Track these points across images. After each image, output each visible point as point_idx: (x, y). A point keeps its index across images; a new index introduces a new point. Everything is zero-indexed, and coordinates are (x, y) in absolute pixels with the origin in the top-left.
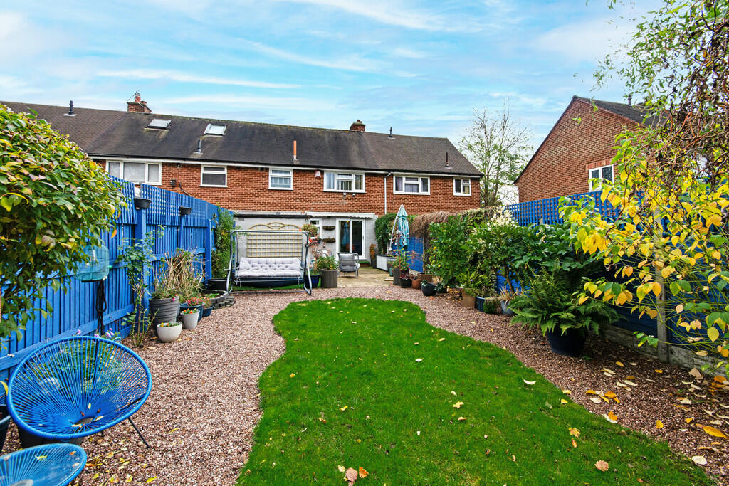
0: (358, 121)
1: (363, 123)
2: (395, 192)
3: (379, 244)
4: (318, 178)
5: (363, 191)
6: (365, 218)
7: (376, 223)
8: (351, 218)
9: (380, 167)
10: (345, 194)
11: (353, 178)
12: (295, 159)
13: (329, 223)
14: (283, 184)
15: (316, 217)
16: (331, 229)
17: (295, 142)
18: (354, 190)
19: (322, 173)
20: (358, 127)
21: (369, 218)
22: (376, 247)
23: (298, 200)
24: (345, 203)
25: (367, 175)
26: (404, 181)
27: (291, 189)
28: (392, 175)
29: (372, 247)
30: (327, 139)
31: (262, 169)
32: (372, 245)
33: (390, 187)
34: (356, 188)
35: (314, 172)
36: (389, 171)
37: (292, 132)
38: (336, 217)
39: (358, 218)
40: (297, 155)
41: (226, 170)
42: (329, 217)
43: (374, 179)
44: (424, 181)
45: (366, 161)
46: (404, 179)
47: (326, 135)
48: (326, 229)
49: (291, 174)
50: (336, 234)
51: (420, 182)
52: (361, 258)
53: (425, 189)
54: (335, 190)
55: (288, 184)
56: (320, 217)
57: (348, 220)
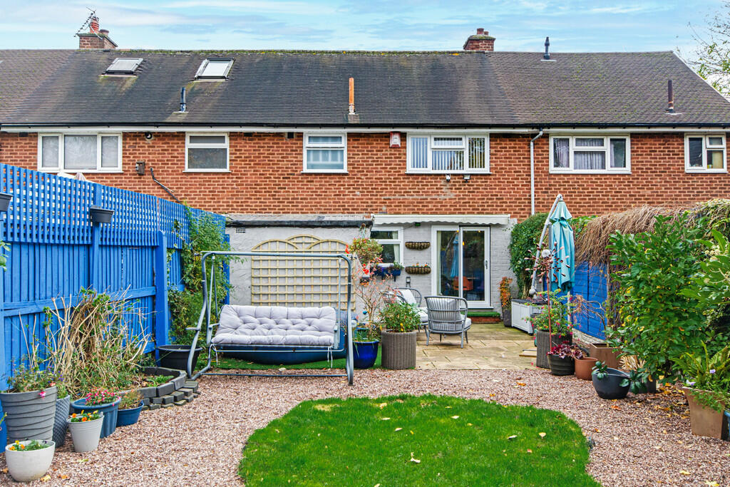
0: (480, 31)
1: (491, 35)
2: (553, 169)
3: (518, 276)
4: (395, 147)
5: (486, 170)
6: (490, 226)
7: (513, 234)
8: (461, 225)
9: (522, 121)
10: (448, 177)
11: (464, 145)
12: (352, 113)
13: (417, 236)
14: (330, 162)
15: (392, 225)
16: (423, 247)
17: (352, 80)
18: (467, 170)
19: (403, 136)
20: (479, 43)
21: (498, 225)
22: (514, 283)
23: (357, 193)
24: (448, 195)
25: (493, 136)
26: (573, 146)
27: (345, 171)
28: (546, 136)
29: (504, 284)
30: (415, 72)
31: (291, 135)
32: (505, 279)
33: (542, 160)
34: (472, 165)
35: (388, 136)
36: (540, 126)
37: (350, 62)
38: (430, 224)
39: (476, 225)
40: (355, 105)
41: (227, 139)
42: (417, 225)
43: (509, 144)
44: (618, 145)
45: (491, 109)
46: (572, 141)
47: (415, 64)
48: (411, 246)
49: (344, 143)
50: (433, 259)
51: (607, 147)
52: (485, 304)
53: (620, 162)
54: (429, 170)
55: (339, 162)
56: (399, 225)
57: (456, 229)
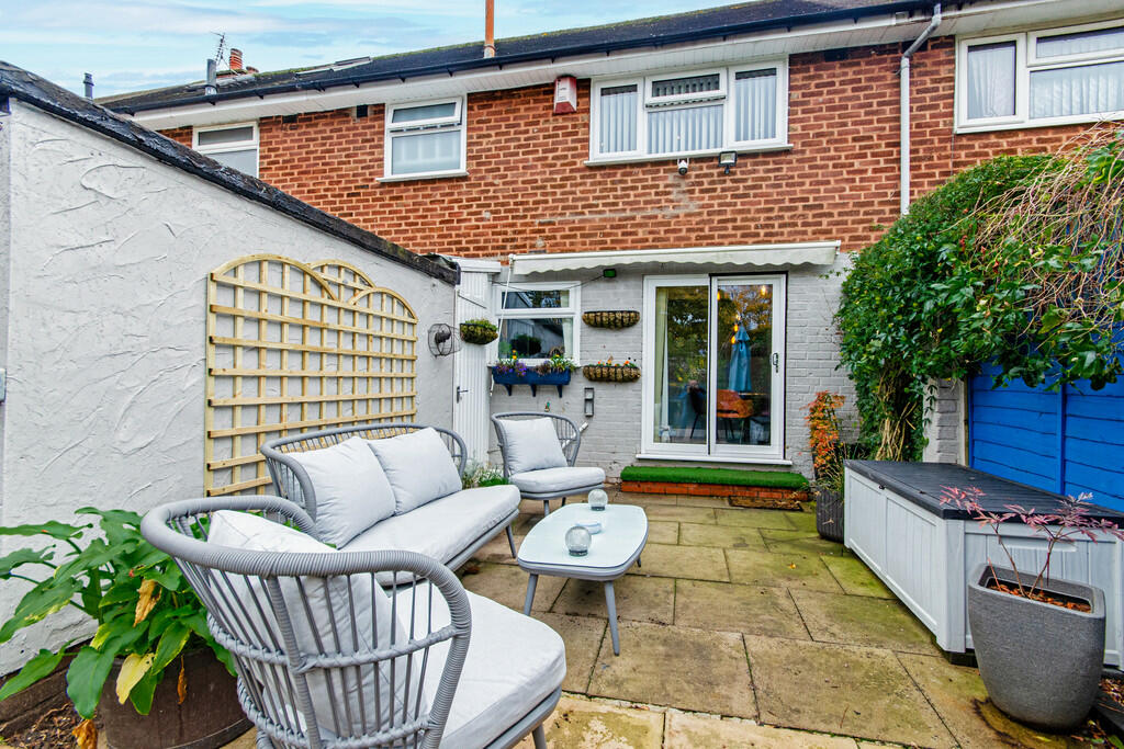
2: (964, 124)
3: (864, 391)
4: (564, 111)
5: (779, 141)
6: (786, 271)
7: (847, 290)
8: (716, 272)
10: (683, 165)
11: (724, 89)
12: (488, 56)
13: (612, 299)
14: (438, 159)
16: (622, 322)
18: (732, 144)
19: (582, 87)
21: (807, 269)
22: (848, 408)
23: (486, 215)
25: (797, 61)
27: (462, 170)
29: (822, 409)
31: (362, 111)
32: (823, 397)
35: (550, 89)
38: (639, 272)
39: (750, 271)
41: (256, 133)
42: (611, 274)
43: (838, 73)
48: (598, 322)
49: (460, 115)
50: (646, 347)
52: (771, 454)
54: (641, 153)
55: (454, 158)
56: (566, 275)
57: (703, 281)
